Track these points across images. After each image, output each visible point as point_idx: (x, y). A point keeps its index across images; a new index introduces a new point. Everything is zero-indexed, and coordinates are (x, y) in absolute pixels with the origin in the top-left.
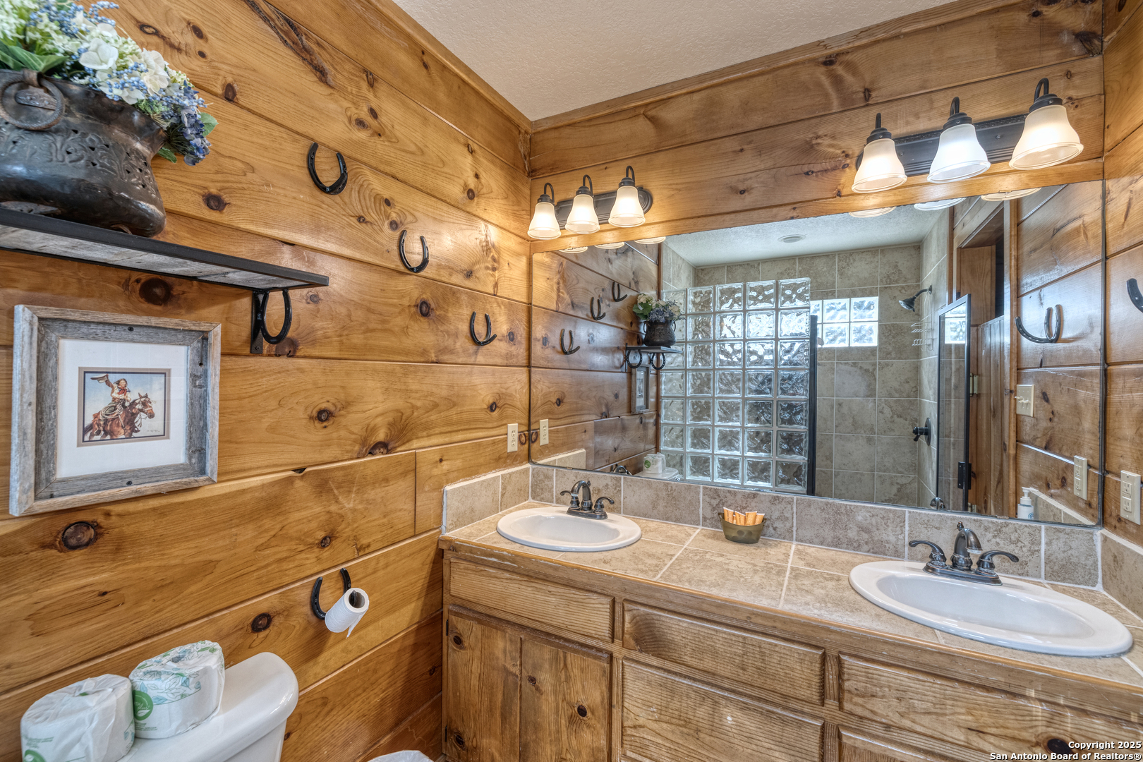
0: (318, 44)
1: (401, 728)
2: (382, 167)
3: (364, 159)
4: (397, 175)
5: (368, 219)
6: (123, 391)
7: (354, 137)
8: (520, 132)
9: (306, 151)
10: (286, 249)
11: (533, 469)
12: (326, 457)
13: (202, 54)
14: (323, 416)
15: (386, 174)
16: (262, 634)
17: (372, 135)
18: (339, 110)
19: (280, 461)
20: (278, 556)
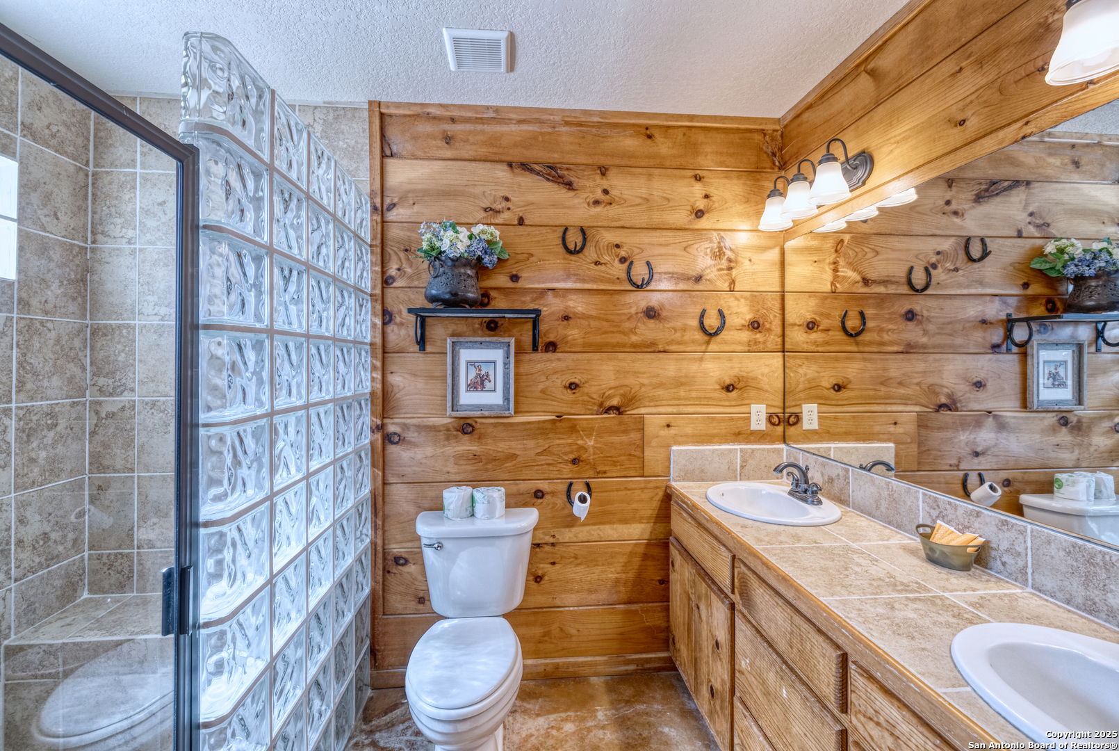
0: (568, 169)
1: (634, 607)
2: (613, 224)
3: (599, 224)
4: (625, 225)
5: (602, 262)
6: (480, 370)
7: (592, 213)
8: (765, 135)
9: (561, 234)
10: (550, 293)
11: (787, 451)
12: (572, 411)
13: (509, 209)
14: (573, 386)
15: (616, 227)
16: (540, 501)
17: (605, 206)
18: (581, 201)
19: (548, 410)
20: (547, 462)
